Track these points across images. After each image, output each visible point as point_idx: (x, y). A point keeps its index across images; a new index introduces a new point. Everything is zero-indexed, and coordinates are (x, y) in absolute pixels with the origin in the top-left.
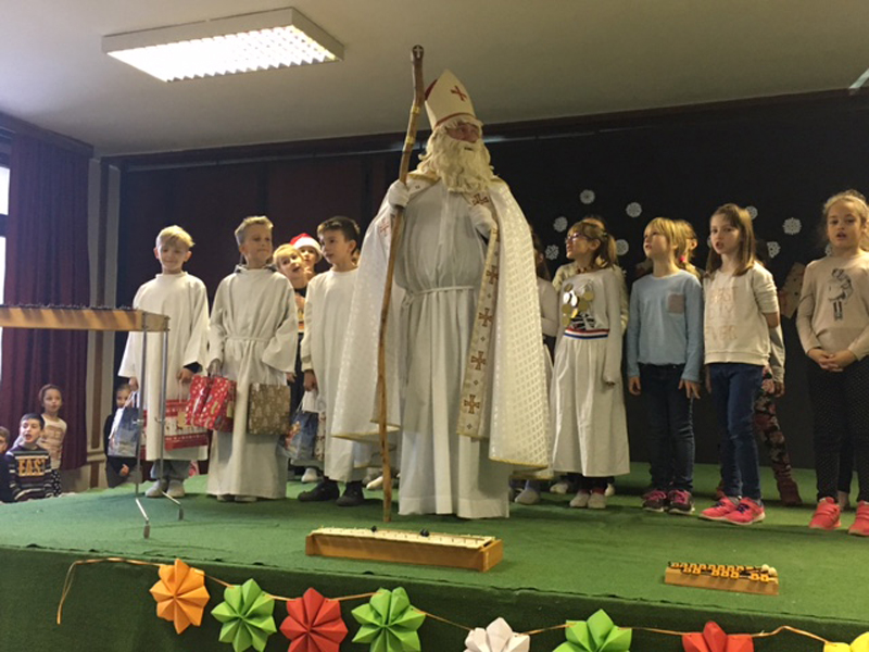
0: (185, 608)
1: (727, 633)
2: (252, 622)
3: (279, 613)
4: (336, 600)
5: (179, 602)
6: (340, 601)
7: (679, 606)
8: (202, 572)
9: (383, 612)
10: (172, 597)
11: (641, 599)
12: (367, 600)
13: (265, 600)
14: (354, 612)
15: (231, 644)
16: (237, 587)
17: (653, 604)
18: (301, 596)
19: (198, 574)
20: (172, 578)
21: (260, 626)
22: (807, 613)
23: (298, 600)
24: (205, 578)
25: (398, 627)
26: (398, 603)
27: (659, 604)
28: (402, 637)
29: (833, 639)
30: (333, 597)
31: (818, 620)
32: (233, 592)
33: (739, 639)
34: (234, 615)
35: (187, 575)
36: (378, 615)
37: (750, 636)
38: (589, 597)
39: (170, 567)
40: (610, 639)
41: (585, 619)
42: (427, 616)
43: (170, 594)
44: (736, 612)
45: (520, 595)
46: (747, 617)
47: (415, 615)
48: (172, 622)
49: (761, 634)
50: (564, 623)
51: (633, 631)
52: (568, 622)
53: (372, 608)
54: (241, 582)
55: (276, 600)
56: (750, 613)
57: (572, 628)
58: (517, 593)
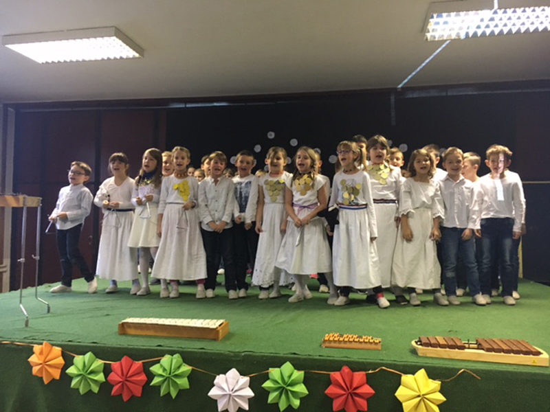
0: (50, 370)
1: (353, 371)
2: (91, 377)
3: (107, 370)
4: (141, 362)
5: (46, 367)
6: (143, 363)
7: (329, 358)
8: (60, 349)
9: (167, 368)
10: (41, 364)
11: (309, 355)
12: (158, 362)
13: (99, 363)
14: (151, 369)
15: (78, 389)
16: (81, 356)
17: (315, 357)
18: (120, 360)
19: (58, 350)
20: (41, 353)
21: (96, 378)
22: (392, 359)
23: (118, 363)
24: (62, 352)
25: (177, 376)
26: (176, 362)
27: (318, 357)
28: (179, 381)
29: (406, 373)
30: (138, 360)
31: (399, 363)
32: (79, 360)
33: (359, 375)
34: (80, 373)
35: (50, 351)
36: (164, 370)
37: (364, 373)
38: (282, 355)
39: (40, 346)
40: (293, 378)
41: (279, 367)
42: (193, 369)
43: (40, 362)
44: (357, 360)
45: (245, 355)
46: (363, 363)
47: (186, 368)
48: (42, 378)
49: (370, 372)
50: (268, 369)
51: (305, 373)
52: (270, 369)
53: (161, 366)
54: (84, 353)
55: (105, 363)
56: (364, 360)
57: (272, 372)
58: (243, 354)
